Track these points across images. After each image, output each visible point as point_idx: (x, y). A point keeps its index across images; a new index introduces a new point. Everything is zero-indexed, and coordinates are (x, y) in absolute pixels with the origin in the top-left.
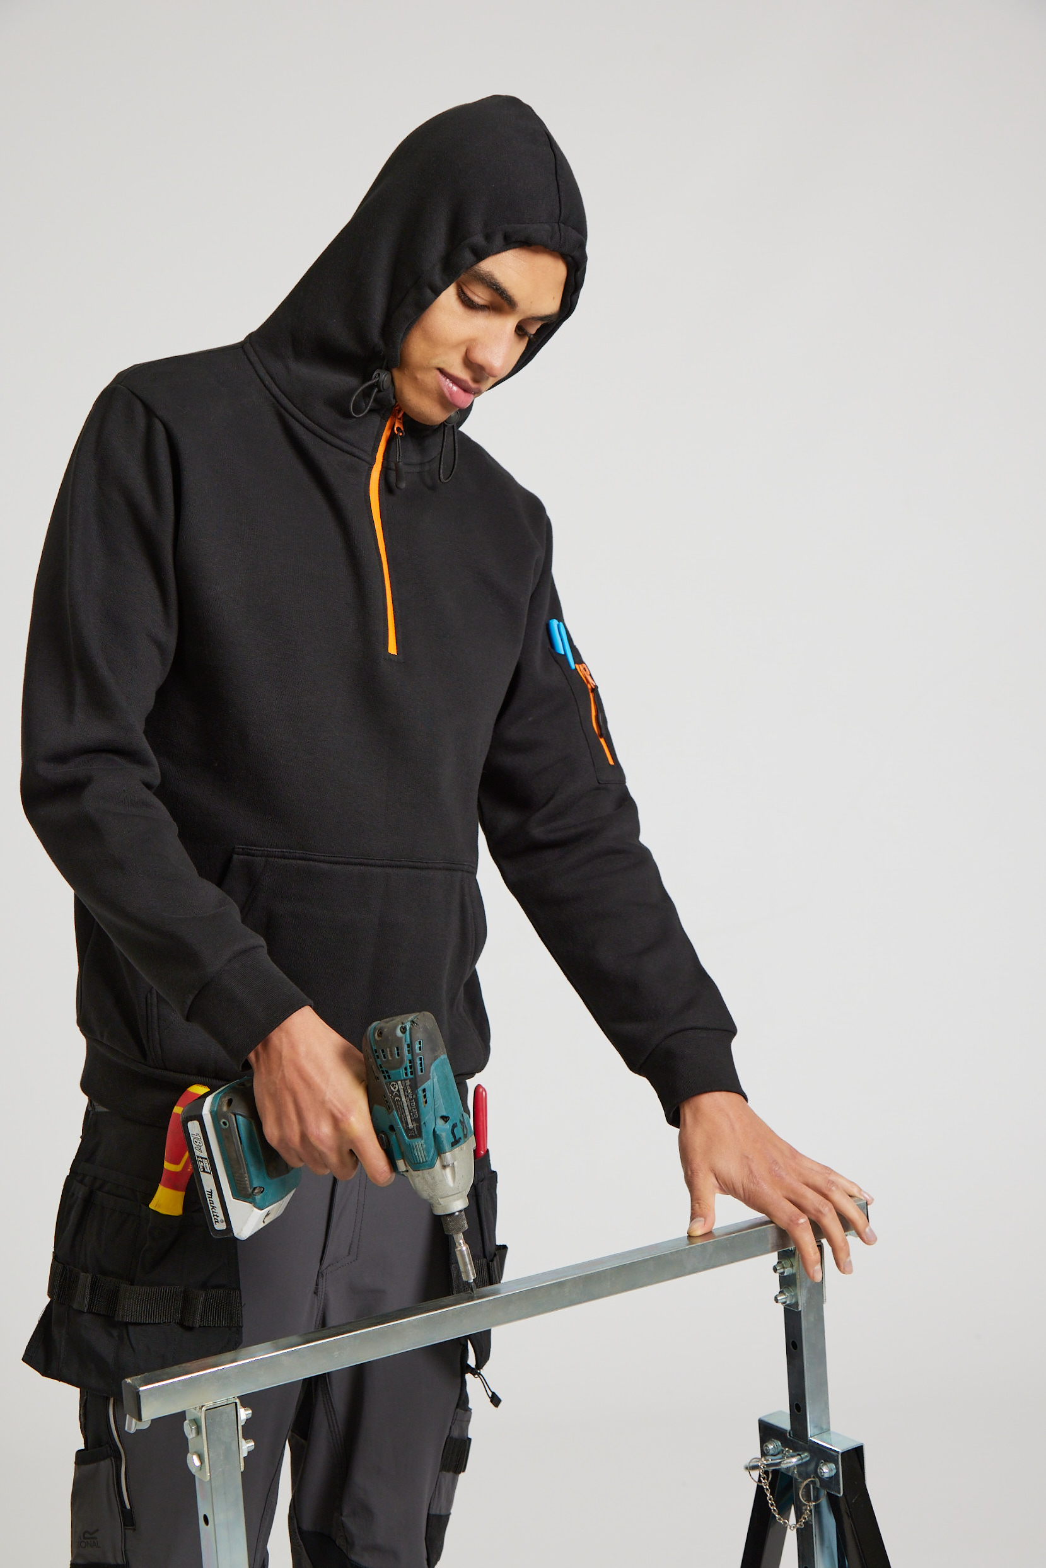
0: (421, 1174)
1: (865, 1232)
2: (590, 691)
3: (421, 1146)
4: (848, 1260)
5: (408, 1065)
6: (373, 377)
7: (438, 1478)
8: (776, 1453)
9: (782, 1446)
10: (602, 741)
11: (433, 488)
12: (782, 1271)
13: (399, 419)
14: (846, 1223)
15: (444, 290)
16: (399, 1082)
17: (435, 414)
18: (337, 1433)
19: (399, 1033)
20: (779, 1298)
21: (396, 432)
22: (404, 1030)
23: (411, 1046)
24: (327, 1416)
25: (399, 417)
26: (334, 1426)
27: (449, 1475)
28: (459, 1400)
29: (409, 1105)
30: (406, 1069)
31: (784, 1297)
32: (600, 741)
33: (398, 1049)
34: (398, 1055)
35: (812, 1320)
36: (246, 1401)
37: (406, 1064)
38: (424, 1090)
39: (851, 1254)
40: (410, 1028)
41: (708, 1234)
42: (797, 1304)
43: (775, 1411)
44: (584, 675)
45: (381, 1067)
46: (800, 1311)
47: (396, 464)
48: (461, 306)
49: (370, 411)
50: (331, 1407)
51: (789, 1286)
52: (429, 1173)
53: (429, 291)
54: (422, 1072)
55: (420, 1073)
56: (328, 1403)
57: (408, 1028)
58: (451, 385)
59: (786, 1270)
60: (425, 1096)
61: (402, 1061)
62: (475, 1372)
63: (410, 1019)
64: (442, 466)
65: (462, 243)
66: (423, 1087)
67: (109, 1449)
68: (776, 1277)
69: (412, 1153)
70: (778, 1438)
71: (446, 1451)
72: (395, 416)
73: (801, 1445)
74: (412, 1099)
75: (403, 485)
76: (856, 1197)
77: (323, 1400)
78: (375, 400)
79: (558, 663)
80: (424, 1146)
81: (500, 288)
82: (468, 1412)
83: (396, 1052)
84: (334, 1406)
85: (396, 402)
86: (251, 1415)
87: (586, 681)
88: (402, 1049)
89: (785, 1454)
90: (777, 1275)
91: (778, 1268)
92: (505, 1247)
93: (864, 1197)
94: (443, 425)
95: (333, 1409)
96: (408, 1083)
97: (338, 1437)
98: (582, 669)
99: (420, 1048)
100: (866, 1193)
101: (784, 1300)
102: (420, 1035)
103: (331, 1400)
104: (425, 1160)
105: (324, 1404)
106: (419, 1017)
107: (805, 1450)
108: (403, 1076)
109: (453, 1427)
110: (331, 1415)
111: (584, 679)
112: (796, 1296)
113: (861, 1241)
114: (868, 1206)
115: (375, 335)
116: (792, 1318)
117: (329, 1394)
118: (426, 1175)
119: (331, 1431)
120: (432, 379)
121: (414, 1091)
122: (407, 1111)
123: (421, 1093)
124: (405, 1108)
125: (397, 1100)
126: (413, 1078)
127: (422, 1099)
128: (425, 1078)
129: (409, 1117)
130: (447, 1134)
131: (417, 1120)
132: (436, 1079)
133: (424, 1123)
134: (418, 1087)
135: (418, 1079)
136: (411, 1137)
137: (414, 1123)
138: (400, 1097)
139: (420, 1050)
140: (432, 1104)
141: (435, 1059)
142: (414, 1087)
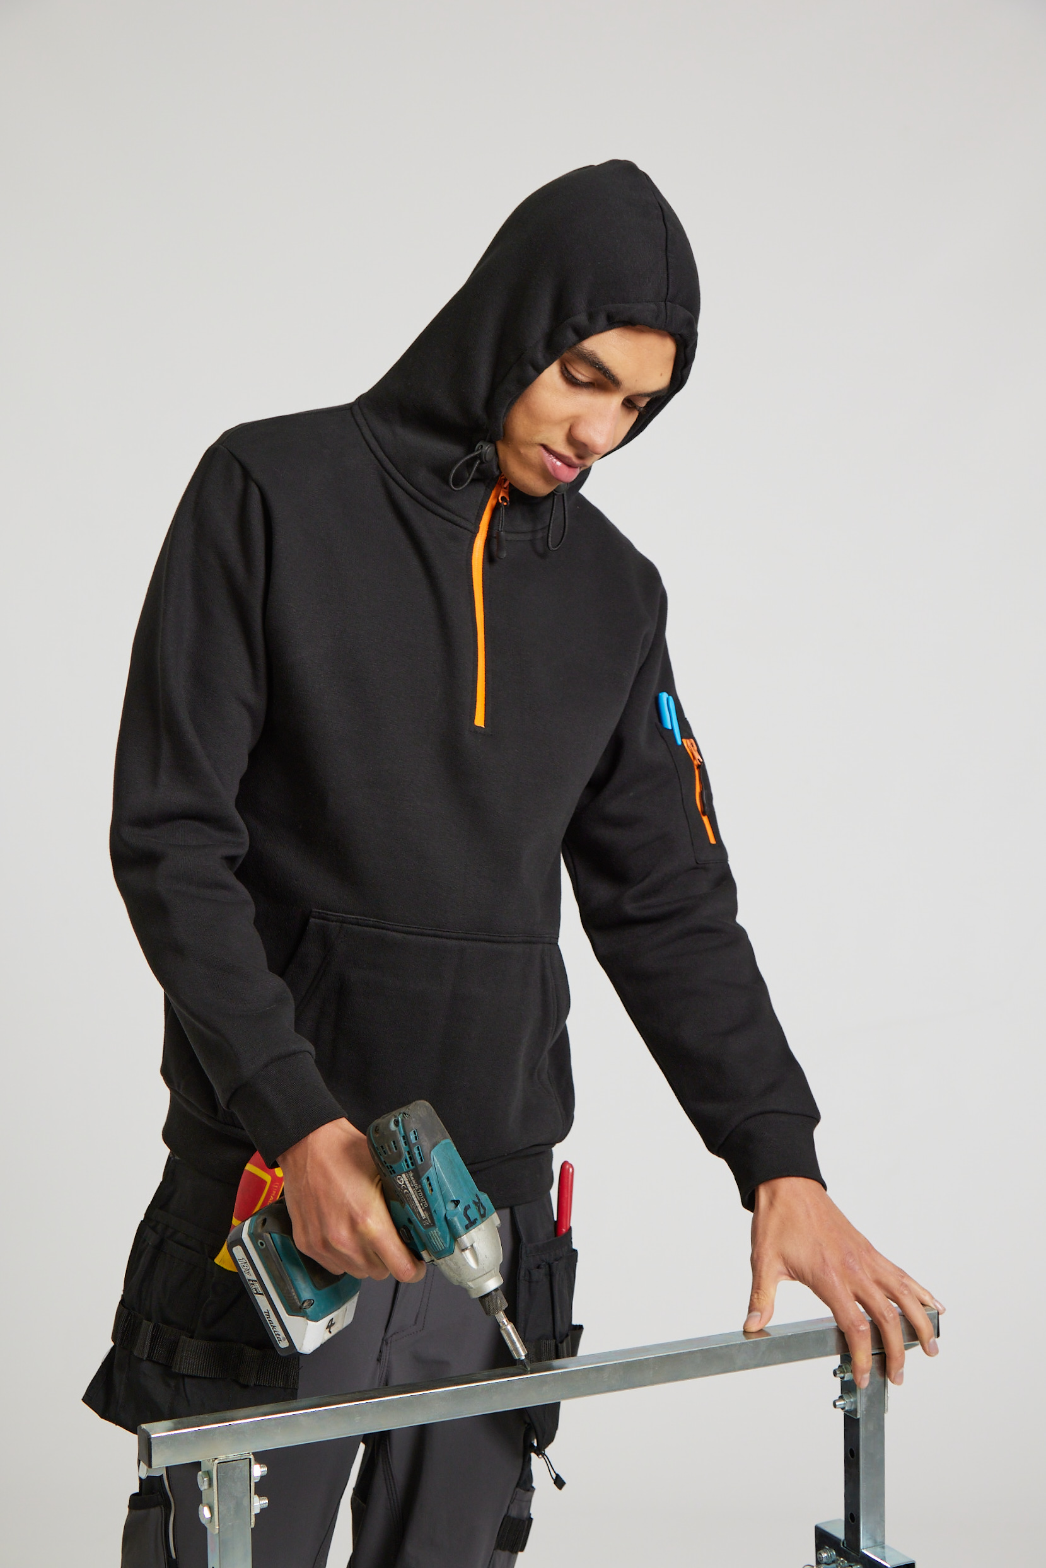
1: (928, 1342)
2: (695, 767)
3: (437, 1235)
4: (901, 1371)
5: (408, 1156)
7: (492, 1556)
8: (830, 1562)
9: (837, 1555)
10: (705, 819)
11: (543, 556)
12: (842, 1375)
13: (505, 488)
14: (913, 1334)
15: (547, 367)
16: (404, 1175)
17: (538, 487)
18: (396, 1501)
19: (393, 1127)
20: (837, 1404)
21: (500, 501)
22: (397, 1123)
23: (406, 1136)
24: (386, 1484)
25: (505, 486)
26: (392, 1494)
27: (503, 1555)
28: (520, 1479)
29: (417, 1195)
30: (406, 1160)
31: (842, 1402)
32: (702, 819)
33: (394, 1141)
35: (872, 1429)
37: (405, 1154)
38: (428, 1179)
39: (905, 1366)
40: (404, 1121)
41: (761, 1332)
42: (855, 1411)
43: (832, 1519)
45: (386, 1161)
46: (859, 1419)
47: (499, 533)
48: (565, 383)
49: (473, 480)
50: (390, 1475)
51: (850, 1392)
52: (451, 1259)
53: (530, 369)
54: (423, 1160)
55: (419, 1163)
56: (387, 1470)
57: (401, 1119)
58: (555, 460)
59: (846, 1375)
60: (430, 1185)
61: (400, 1154)
62: (540, 1451)
64: (550, 535)
65: (565, 322)
66: (426, 1176)
67: (159, 1497)
68: (837, 1381)
70: (831, 1547)
71: (502, 1529)
72: (501, 485)
73: (853, 1556)
74: (418, 1190)
75: (504, 555)
76: (928, 1306)
77: (383, 1468)
78: (478, 469)
80: (440, 1234)
81: (604, 368)
82: (529, 1493)
83: (394, 1145)
84: (393, 1473)
85: (501, 472)
88: (398, 1140)
89: (840, 1564)
90: (839, 1380)
91: (838, 1372)
92: (580, 1328)
93: (935, 1306)
94: (552, 495)
95: (393, 1477)
96: (411, 1174)
97: (396, 1504)
99: (417, 1137)
100: (939, 1303)
101: (842, 1406)
102: (415, 1125)
103: (391, 1469)
104: (442, 1249)
105: (384, 1471)
107: (857, 1562)
108: (405, 1168)
109: (511, 1506)
110: (390, 1482)
112: (855, 1402)
113: (922, 1351)
114: (940, 1316)
115: (478, 407)
116: (851, 1423)
117: (389, 1462)
118: (449, 1261)
119: (389, 1498)
120: (535, 454)
121: (419, 1182)
122: (417, 1202)
123: (425, 1181)
124: (415, 1199)
125: (406, 1193)
126: (414, 1169)
127: (427, 1188)
128: (427, 1165)
129: (419, 1208)
130: (459, 1219)
131: (427, 1210)
132: (438, 1165)
133: (435, 1211)
134: (422, 1177)
135: (419, 1168)
136: (426, 1227)
137: (425, 1212)
138: (408, 1189)
139: (416, 1140)
140: (439, 1191)
141: (434, 1146)
142: (418, 1177)
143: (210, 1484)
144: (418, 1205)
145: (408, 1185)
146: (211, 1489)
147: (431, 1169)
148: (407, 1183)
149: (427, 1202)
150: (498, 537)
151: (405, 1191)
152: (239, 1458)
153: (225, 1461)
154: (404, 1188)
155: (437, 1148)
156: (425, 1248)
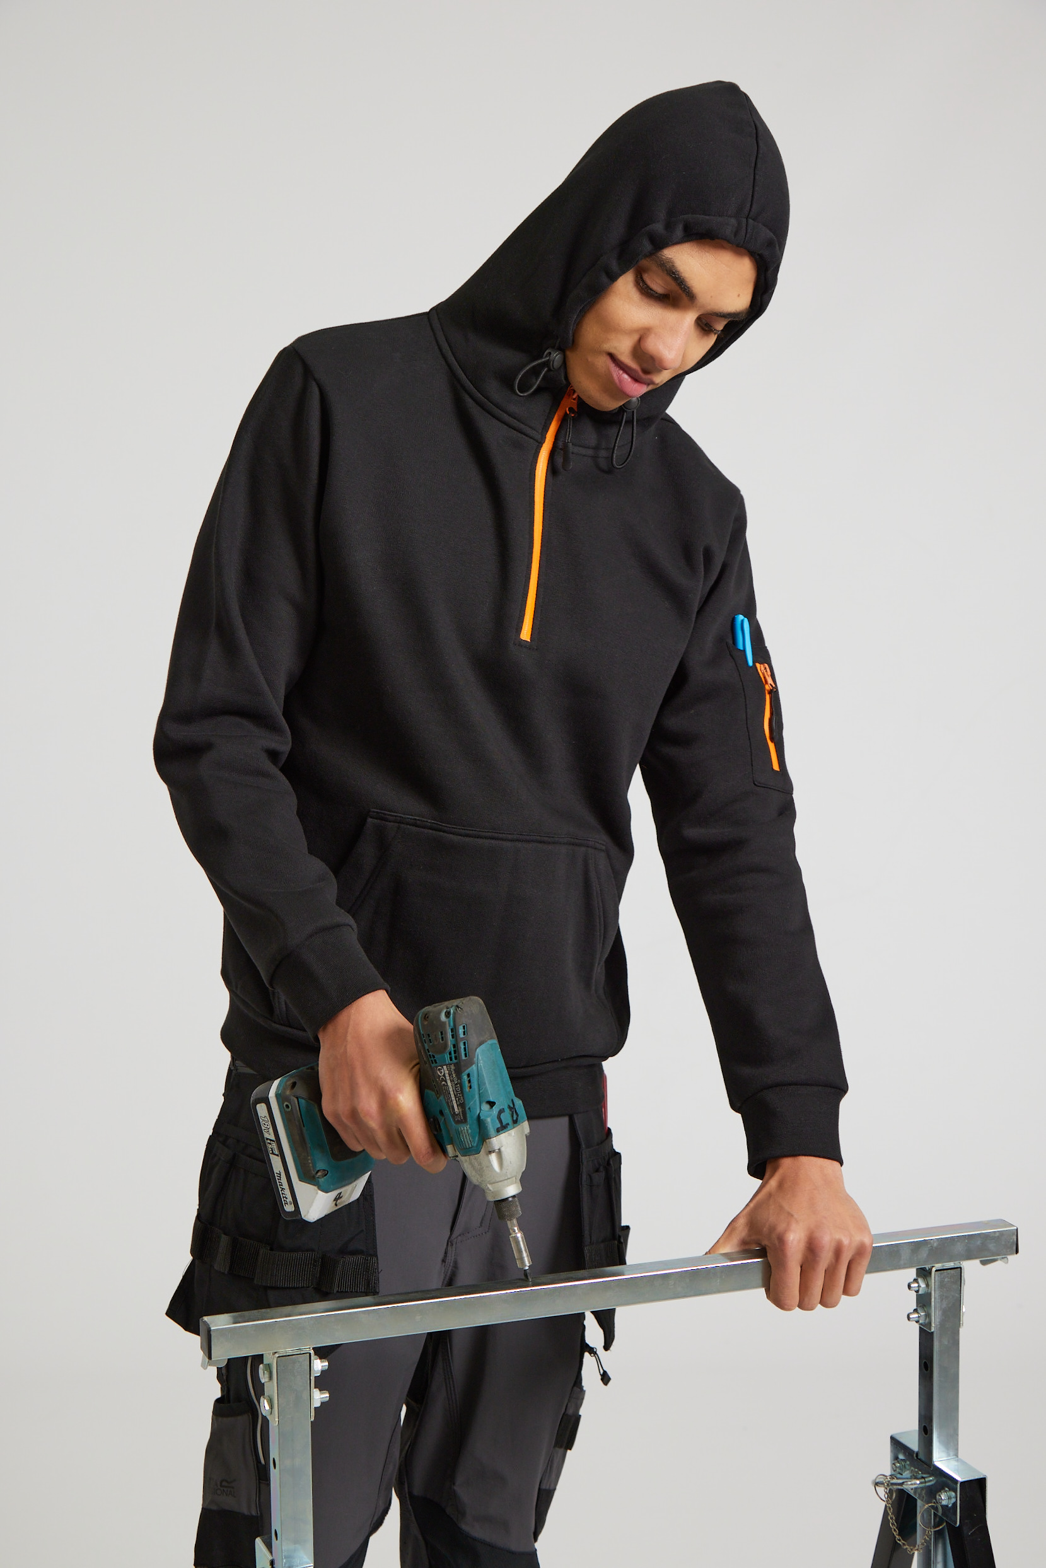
0: (468, 1160)
3: (467, 1132)
5: (452, 1050)
6: (544, 356)
8: (904, 1472)
9: (911, 1466)
12: (917, 1288)
16: (445, 1067)
19: (443, 1017)
20: (912, 1316)
22: (448, 1014)
23: (454, 1031)
29: (454, 1089)
30: (450, 1054)
31: (917, 1315)
33: (442, 1033)
34: (442, 1040)
35: (946, 1343)
36: (321, 1352)
37: (451, 1048)
38: (469, 1075)
40: (454, 1013)
42: (930, 1324)
44: (763, 674)
45: (429, 1052)
46: (933, 1333)
51: (925, 1305)
52: (475, 1159)
54: (466, 1056)
55: (464, 1057)
57: (452, 1011)
59: (922, 1288)
60: (469, 1081)
61: (445, 1046)
63: (455, 1004)
66: (467, 1072)
69: (459, 1138)
70: (905, 1457)
73: (926, 1467)
74: (456, 1084)
79: (733, 659)
80: (470, 1131)
83: (440, 1037)
86: (327, 1367)
87: (764, 681)
88: (446, 1033)
91: (913, 1285)
96: (453, 1067)
98: (763, 669)
99: (464, 1032)
101: (917, 1319)
102: (463, 1020)
104: (470, 1146)
106: (464, 1002)
107: (930, 1474)
111: (763, 679)
112: (930, 1316)
116: (927, 1338)
118: (473, 1161)
121: (459, 1076)
122: (453, 1096)
123: (465, 1077)
124: (452, 1093)
125: (444, 1085)
126: (456, 1063)
127: (467, 1084)
128: (470, 1063)
129: (454, 1102)
130: (492, 1120)
131: (462, 1105)
132: (481, 1064)
133: (469, 1108)
134: (462, 1073)
135: (462, 1064)
136: (458, 1122)
137: (459, 1108)
138: (446, 1082)
139: (464, 1034)
140: (477, 1090)
141: (481, 1044)
142: (459, 1072)
143: (271, 1377)
144: (453, 1098)
145: (448, 1078)
146: (271, 1382)
147: (474, 1066)
148: (447, 1075)
149: (463, 1097)
150: (565, 449)
151: (444, 1083)
152: (299, 1353)
153: (284, 1355)
154: (443, 1080)
155: (483, 1047)
156: (452, 1142)
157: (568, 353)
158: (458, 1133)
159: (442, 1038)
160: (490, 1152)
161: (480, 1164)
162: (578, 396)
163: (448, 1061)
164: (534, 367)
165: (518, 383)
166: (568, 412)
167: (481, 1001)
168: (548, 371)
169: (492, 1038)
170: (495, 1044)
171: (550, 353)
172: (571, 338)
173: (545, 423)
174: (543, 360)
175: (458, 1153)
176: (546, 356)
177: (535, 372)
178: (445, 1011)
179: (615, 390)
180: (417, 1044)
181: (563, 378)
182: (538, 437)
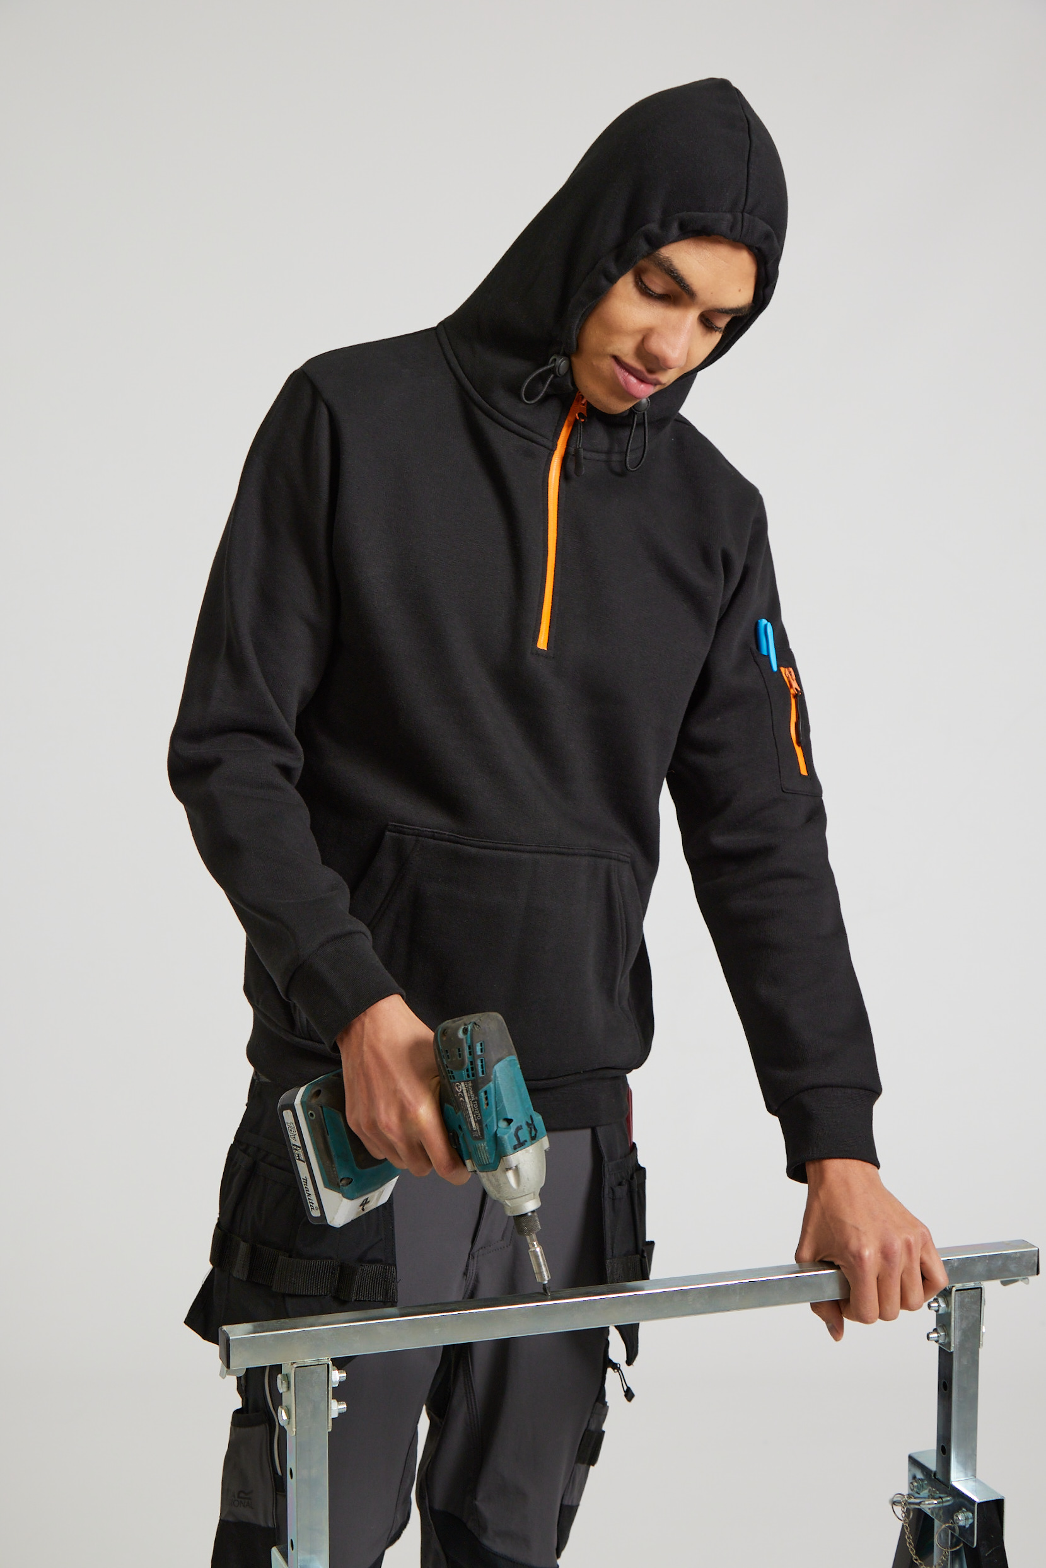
0: (487, 1176)
3: (484, 1149)
5: (469, 1066)
12: (937, 1308)
16: (462, 1083)
19: (460, 1033)
20: (931, 1336)
22: (465, 1030)
23: (471, 1048)
29: (472, 1106)
30: (467, 1070)
31: (937, 1335)
33: (459, 1050)
34: (460, 1057)
35: (966, 1363)
37: (468, 1064)
38: (486, 1093)
40: (472, 1029)
42: (949, 1344)
45: (447, 1068)
46: (953, 1352)
51: (944, 1325)
52: (493, 1174)
54: (483, 1074)
55: (481, 1075)
57: (469, 1027)
59: (941, 1308)
60: (487, 1099)
61: (463, 1063)
63: (473, 1021)
66: (485, 1088)
69: (477, 1153)
70: (923, 1477)
73: (944, 1488)
74: (474, 1101)
80: (487, 1148)
83: (457, 1053)
88: (463, 1050)
91: (933, 1305)
96: (470, 1084)
99: (481, 1049)
101: (936, 1339)
102: (481, 1037)
104: (488, 1162)
107: (947, 1495)
112: (949, 1336)
116: (945, 1358)
118: (491, 1177)
121: (476, 1093)
122: (470, 1112)
123: (483, 1094)
124: (469, 1109)
125: (462, 1101)
126: (474, 1080)
127: (484, 1101)
128: (487, 1080)
129: (472, 1118)
130: (509, 1137)
131: (479, 1122)
132: (499, 1080)
133: (486, 1125)
134: (480, 1090)
135: (479, 1081)
136: (477, 1138)
137: (477, 1124)
138: (464, 1098)
139: (482, 1052)
140: (494, 1106)
141: (499, 1061)
142: (476, 1089)
143: (289, 1388)
144: (471, 1115)
145: (465, 1094)
146: (289, 1392)
147: (491, 1083)
148: (465, 1092)
149: (481, 1115)
150: (577, 454)
151: (461, 1099)
152: (317, 1363)
153: (303, 1365)
154: (461, 1096)
155: (500, 1064)
156: (470, 1158)
157: (574, 359)
158: (476, 1149)
159: (460, 1054)
160: (507, 1169)
161: (497, 1180)
162: (587, 401)
163: (465, 1078)
164: (540, 374)
165: (525, 392)
166: (578, 418)
167: (500, 1017)
168: (554, 377)
169: (510, 1054)
170: (515, 1060)
171: (555, 360)
172: (575, 344)
173: (556, 430)
174: (549, 367)
175: (476, 1169)
176: (552, 363)
177: (542, 378)
178: (463, 1027)
179: (624, 394)
180: (436, 1059)
181: (570, 384)
182: (549, 444)
